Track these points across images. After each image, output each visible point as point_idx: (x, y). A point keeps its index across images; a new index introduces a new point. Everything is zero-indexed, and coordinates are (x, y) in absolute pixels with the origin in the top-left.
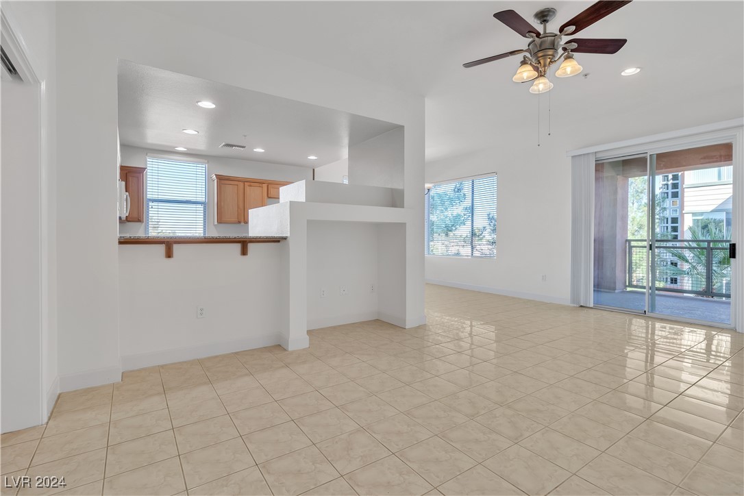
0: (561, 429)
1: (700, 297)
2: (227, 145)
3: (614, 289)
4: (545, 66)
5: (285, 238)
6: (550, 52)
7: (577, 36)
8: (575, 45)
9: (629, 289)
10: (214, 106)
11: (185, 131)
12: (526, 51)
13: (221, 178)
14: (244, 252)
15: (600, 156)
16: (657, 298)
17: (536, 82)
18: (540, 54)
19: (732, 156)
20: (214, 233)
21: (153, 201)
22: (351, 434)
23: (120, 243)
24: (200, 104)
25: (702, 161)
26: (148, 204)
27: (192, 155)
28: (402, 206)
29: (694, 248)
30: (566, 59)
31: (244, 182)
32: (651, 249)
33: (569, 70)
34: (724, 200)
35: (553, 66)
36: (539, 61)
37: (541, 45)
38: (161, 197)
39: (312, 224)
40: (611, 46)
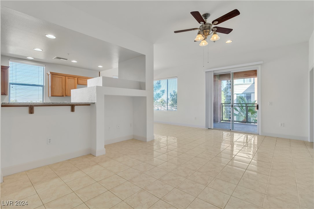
0: (220, 178)
1: (242, 123)
2: (58, 58)
3: (218, 122)
4: (206, 36)
5: (94, 103)
6: (208, 30)
7: (218, 26)
8: (216, 29)
9: (222, 121)
10: (55, 38)
11: (35, 49)
12: (199, 29)
13: (53, 74)
14: (73, 110)
15: (215, 72)
16: (234, 124)
17: (203, 41)
18: (205, 31)
19: (257, 74)
20: (48, 101)
21: (13, 84)
22: (138, 193)
23: (2, 106)
24: (47, 36)
25: (245, 76)
26: (10, 86)
27: (36, 61)
28: (145, 89)
29: (240, 106)
30: (214, 34)
31: (65, 76)
32: (232, 107)
33: (215, 38)
34: (245, 90)
35: (209, 36)
36: (204, 33)
37: (205, 28)
38: (17, 82)
39: (106, 97)
40: (228, 31)
